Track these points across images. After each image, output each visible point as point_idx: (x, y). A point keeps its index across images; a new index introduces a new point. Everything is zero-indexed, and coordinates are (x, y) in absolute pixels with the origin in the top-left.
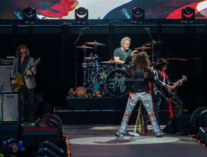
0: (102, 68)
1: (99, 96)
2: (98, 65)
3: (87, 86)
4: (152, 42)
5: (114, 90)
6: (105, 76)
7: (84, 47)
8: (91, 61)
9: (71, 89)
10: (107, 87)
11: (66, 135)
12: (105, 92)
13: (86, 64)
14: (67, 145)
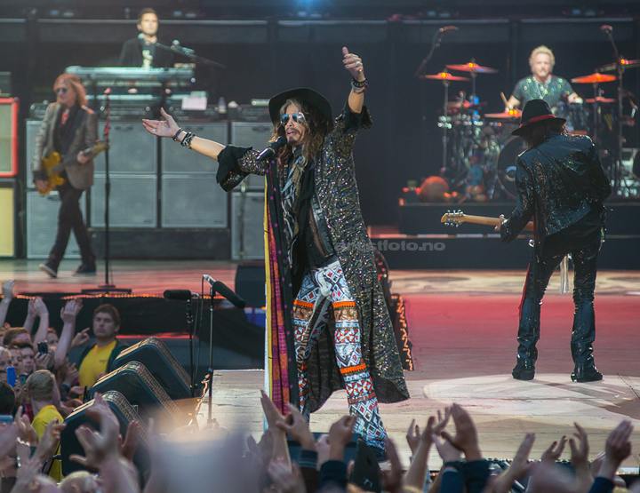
0: (489, 130)
1: (480, 198)
2: (480, 120)
3: (447, 175)
4: (619, 64)
6: (495, 149)
7: (443, 75)
8: (463, 111)
9: (411, 182)
10: (501, 177)
11: (398, 295)
12: (497, 189)
13: (449, 119)
14: (401, 321)
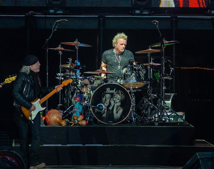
0: (86, 81)
2: (81, 76)
3: (62, 108)
4: (163, 43)
5: (104, 115)
6: (90, 93)
7: (59, 48)
8: (70, 70)
10: (94, 109)
12: (90, 117)
13: (62, 74)
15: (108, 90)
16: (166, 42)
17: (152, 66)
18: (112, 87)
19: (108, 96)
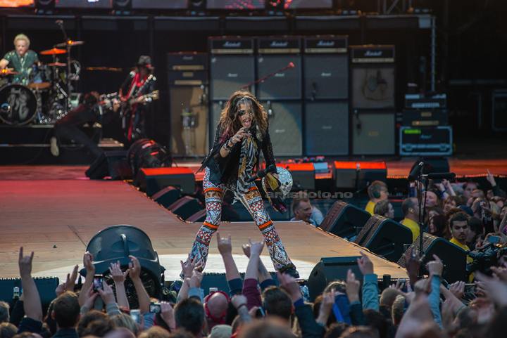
4: (67, 43)
5: (9, 115)
15: (13, 90)
16: (70, 42)
17: (57, 67)
18: (17, 87)
19: (13, 96)
